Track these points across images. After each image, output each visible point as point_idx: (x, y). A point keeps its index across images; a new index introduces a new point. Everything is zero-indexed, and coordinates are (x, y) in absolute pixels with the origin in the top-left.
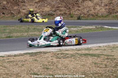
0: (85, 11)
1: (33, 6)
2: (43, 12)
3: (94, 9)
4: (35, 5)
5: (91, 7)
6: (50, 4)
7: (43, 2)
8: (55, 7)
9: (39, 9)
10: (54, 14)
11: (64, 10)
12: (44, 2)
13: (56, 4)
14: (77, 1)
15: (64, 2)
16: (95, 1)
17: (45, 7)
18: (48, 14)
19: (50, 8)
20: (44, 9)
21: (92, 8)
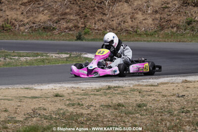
0: (114, 22)
1: (17, 10)
2: (34, 23)
3: (131, 18)
4: (21, 10)
5: (125, 15)
6: (49, 7)
7: (37, 3)
8: (58, 13)
9: (28, 17)
10: (53, 28)
11: (75, 20)
12: (39, 4)
13: (61, 8)
14: (101, 3)
15: (77, 3)
16: (136, 4)
17: (39, 13)
18: (44, 28)
19: (48, 15)
20: (37, 17)
21: (129, 17)
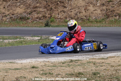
0: (72, 13)
2: (13, 15)
4: (3, 5)
6: (24, 3)
8: (31, 7)
9: (9, 10)
10: (28, 18)
11: (44, 11)
13: (33, 3)
17: (17, 7)
18: (21, 18)
19: (23, 9)
20: (15, 10)
21: (83, 9)
